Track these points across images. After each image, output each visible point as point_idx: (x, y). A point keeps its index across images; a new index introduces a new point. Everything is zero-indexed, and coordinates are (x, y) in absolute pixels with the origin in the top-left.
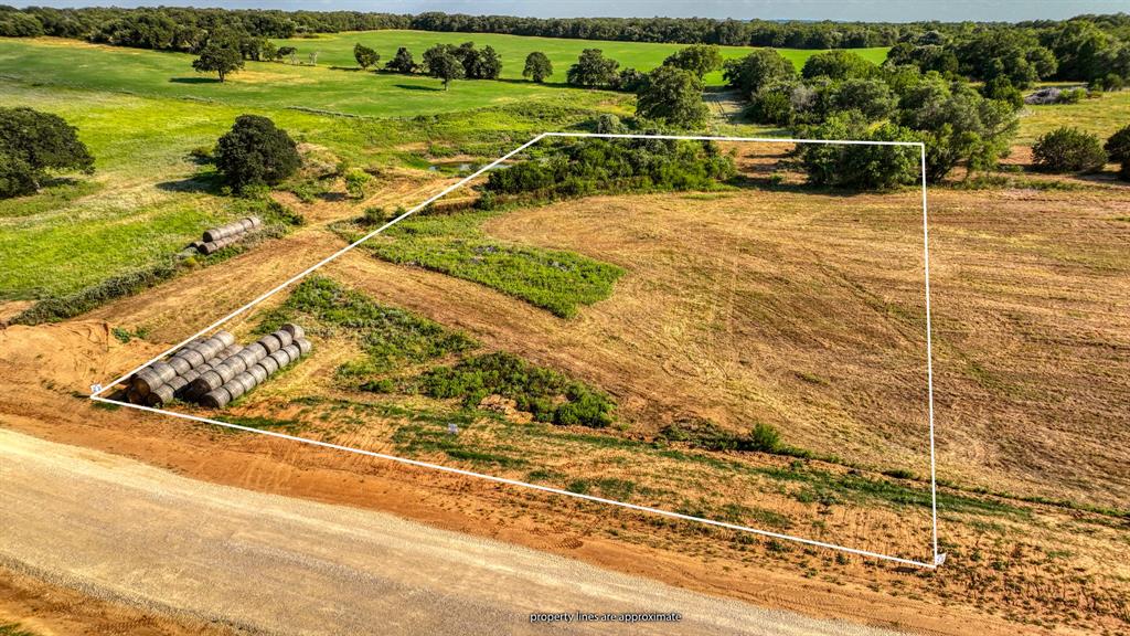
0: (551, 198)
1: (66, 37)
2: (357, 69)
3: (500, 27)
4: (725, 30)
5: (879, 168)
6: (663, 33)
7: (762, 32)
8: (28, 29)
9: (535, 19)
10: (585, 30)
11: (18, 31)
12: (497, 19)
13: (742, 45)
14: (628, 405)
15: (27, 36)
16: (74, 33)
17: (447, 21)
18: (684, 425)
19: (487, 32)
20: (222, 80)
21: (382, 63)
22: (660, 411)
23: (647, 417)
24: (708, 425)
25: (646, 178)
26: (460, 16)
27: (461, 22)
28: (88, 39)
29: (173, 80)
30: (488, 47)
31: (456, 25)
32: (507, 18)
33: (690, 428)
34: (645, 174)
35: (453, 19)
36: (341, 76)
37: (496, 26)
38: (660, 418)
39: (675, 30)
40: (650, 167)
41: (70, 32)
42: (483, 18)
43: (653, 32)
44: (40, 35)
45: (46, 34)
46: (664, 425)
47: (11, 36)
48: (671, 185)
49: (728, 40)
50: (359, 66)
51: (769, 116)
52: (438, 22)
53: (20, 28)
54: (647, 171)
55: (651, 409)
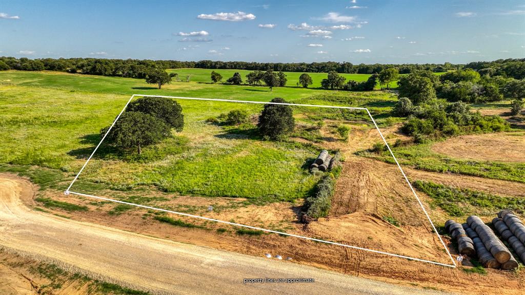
1: (56, 70)
4: (346, 67)
6: (318, 68)
7: (362, 68)
8: (38, 67)
9: (255, 63)
10: (281, 67)
11: (33, 68)
12: (238, 63)
13: (354, 73)
15: (37, 70)
16: (60, 69)
17: (214, 64)
19: (233, 69)
20: (160, 88)
21: (224, 80)
26: (219, 62)
27: (220, 65)
28: (68, 71)
29: (134, 88)
30: (280, 72)
31: (218, 66)
32: (242, 63)
35: (216, 63)
36: (202, 87)
37: (237, 66)
39: (323, 67)
41: (58, 68)
42: (231, 63)
43: (312, 68)
44: (43, 70)
45: (46, 69)
47: (29, 70)
49: (347, 71)
50: (213, 82)
52: (209, 65)
53: (34, 66)
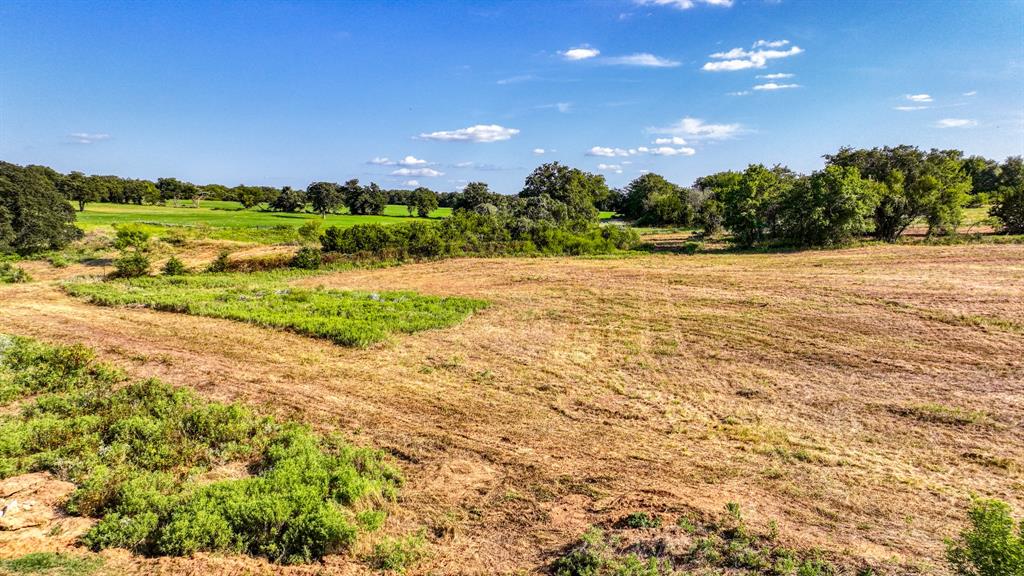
0: (401, 259)
2: (239, 209)
3: (399, 200)
5: (827, 214)
12: (397, 193)
14: (438, 484)
18: (633, 536)
22: (540, 494)
23: (496, 516)
24: (730, 535)
25: (529, 243)
30: (372, 184)
33: (660, 547)
34: (527, 240)
37: (396, 199)
38: (544, 517)
40: (533, 231)
46: (557, 543)
48: (560, 248)
50: (242, 206)
51: (665, 217)
54: (530, 236)
55: (512, 491)
